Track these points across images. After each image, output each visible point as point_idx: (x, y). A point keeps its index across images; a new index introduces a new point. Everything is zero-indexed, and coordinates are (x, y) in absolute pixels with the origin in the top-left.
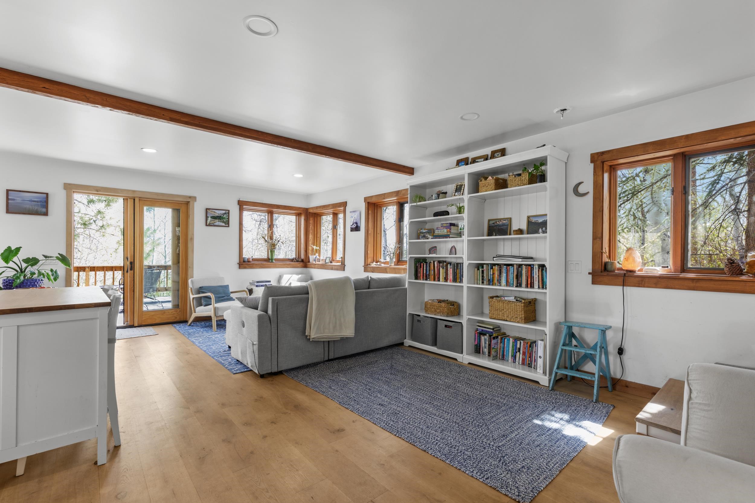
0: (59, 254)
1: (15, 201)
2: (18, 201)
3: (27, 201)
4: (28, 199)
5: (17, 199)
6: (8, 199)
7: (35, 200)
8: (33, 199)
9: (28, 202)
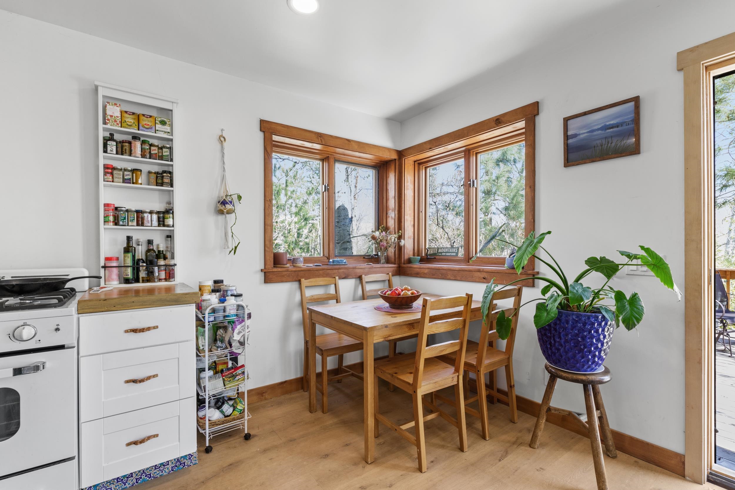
0: (642, 248)
1: (578, 137)
2: (582, 136)
3: (598, 129)
4: (599, 127)
5: (581, 132)
6: (567, 136)
7: (612, 122)
8: (608, 123)
9: (600, 132)
